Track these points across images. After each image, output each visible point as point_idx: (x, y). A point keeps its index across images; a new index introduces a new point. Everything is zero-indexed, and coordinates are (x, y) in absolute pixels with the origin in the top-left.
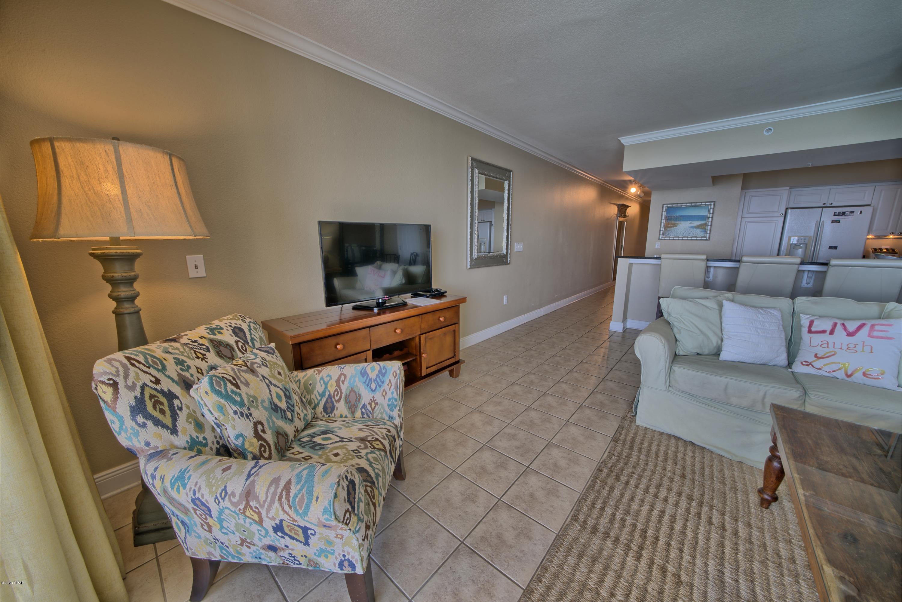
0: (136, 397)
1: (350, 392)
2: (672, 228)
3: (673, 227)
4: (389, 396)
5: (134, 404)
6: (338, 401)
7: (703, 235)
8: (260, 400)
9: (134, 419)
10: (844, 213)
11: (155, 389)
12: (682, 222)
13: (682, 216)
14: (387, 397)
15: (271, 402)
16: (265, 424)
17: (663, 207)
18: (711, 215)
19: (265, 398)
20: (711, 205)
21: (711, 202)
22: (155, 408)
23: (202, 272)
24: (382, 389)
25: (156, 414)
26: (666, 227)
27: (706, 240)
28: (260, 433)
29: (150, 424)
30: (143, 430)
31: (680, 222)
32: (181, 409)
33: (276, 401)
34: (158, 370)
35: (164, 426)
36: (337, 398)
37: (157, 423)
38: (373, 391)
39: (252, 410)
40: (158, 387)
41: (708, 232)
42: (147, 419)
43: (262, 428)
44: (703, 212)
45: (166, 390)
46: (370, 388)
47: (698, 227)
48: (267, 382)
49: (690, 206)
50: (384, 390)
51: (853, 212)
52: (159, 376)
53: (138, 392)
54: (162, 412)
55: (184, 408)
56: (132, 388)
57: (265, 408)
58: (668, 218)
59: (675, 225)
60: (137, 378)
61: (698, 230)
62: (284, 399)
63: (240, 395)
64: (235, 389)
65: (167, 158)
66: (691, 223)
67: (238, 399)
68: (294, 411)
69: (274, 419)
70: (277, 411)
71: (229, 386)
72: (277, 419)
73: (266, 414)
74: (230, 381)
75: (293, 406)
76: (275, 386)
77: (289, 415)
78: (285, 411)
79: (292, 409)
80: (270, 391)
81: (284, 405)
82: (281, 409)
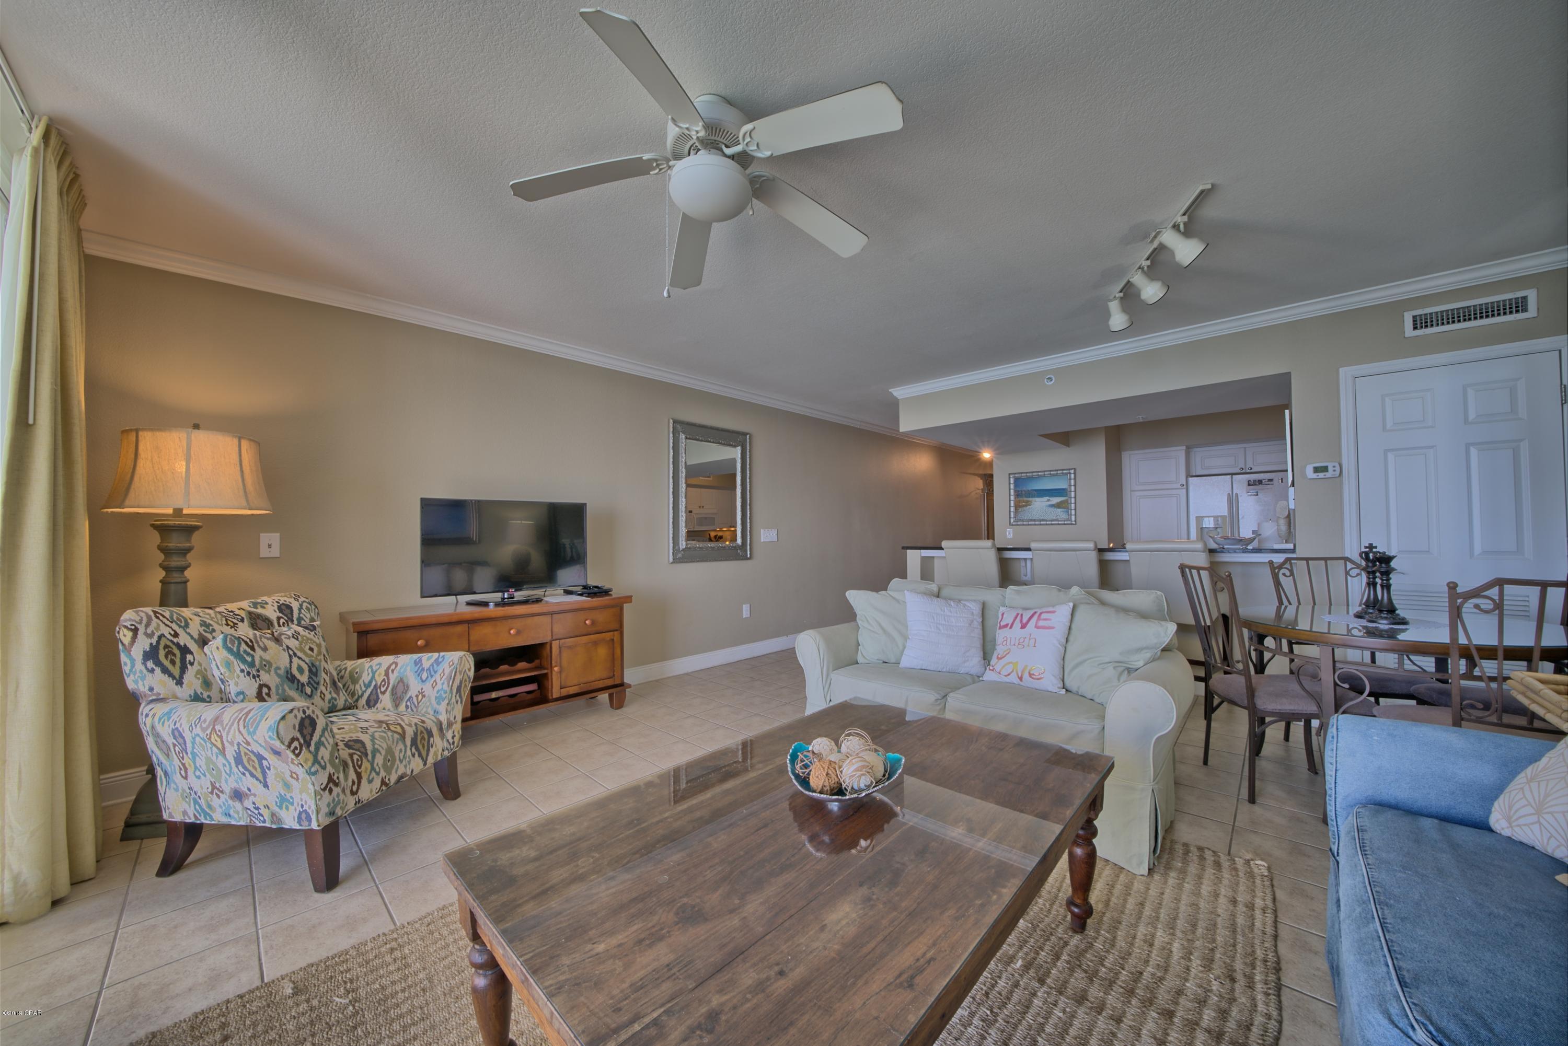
0: (151, 644)
1: (398, 683)
2: (1025, 508)
3: (1026, 506)
4: (439, 687)
5: (148, 650)
6: (383, 693)
7: (1067, 517)
8: (274, 666)
9: (144, 664)
10: (1260, 482)
11: (171, 641)
12: (1037, 499)
13: (1036, 490)
14: (436, 689)
15: (287, 672)
16: (273, 690)
17: (1009, 478)
18: (1073, 488)
19: (283, 667)
20: (1070, 473)
21: (1069, 469)
22: (166, 657)
23: (275, 552)
24: (433, 679)
25: (167, 663)
26: (1017, 507)
27: (1072, 524)
28: (264, 695)
29: (158, 670)
30: (150, 675)
31: (1034, 499)
32: (192, 664)
33: (295, 672)
34: (180, 626)
35: (171, 675)
36: (383, 689)
37: (165, 671)
38: (423, 681)
39: (262, 673)
40: (175, 640)
41: (1073, 512)
42: (156, 666)
43: (267, 691)
44: (1061, 484)
45: (182, 644)
46: (421, 678)
47: (1058, 506)
48: (291, 653)
49: (1044, 476)
50: (435, 681)
51: (1271, 480)
52: (179, 631)
53: (154, 641)
54: (173, 662)
55: (196, 663)
56: (150, 636)
57: (278, 675)
58: (1018, 494)
59: (1028, 504)
60: (158, 628)
61: (1059, 510)
62: (307, 673)
63: (253, 657)
64: (249, 650)
65: (236, 441)
66: (1048, 500)
67: (249, 659)
68: (316, 689)
69: (286, 688)
70: (293, 682)
71: (244, 646)
72: (290, 689)
73: (278, 680)
74: (246, 643)
75: (318, 683)
76: (299, 658)
77: (308, 690)
78: (303, 685)
79: (315, 686)
80: (291, 662)
81: (304, 679)
82: (298, 681)
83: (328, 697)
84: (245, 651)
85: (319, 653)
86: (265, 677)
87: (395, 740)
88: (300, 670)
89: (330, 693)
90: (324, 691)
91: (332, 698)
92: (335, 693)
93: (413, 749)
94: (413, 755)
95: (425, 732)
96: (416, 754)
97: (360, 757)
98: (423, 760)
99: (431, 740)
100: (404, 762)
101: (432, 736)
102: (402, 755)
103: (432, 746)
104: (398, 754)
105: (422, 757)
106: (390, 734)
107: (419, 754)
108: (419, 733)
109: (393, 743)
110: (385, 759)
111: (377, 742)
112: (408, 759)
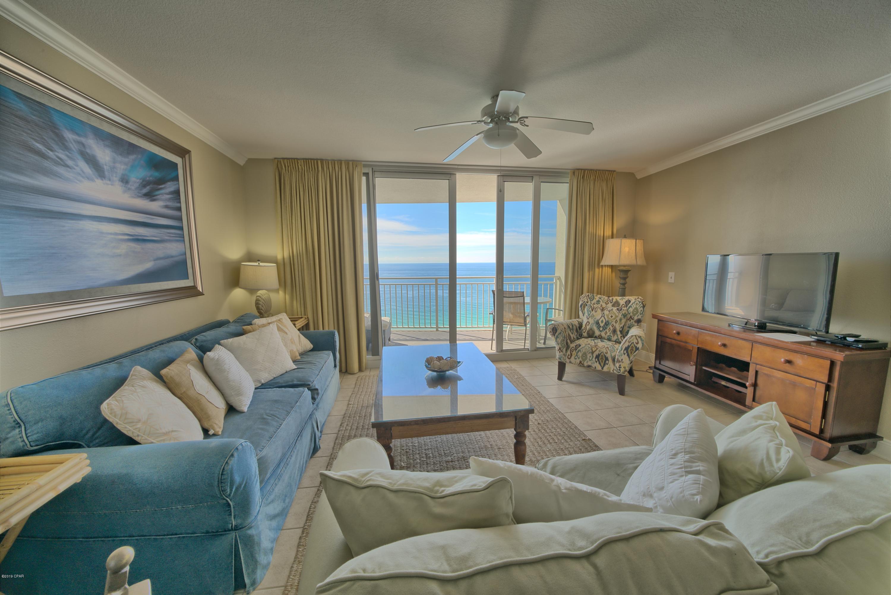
8: (595, 317)
16: (590, 324)
19: (597, 319)
23: (673, 281)
33: (600, 322)
34: (590, 300)
39: (590, 318)
48: (603, 315)
56: (582, 301)
57: (594, 320)
60: (585, 299)
62: (604, 323)
63: (591, 313)
64: (591, 310)
67: (589, 313)
68: (604, 330)
69: (594, 325)
70: (597, 324)
71: (591, 309)
72: (595, 326)
73: (593, 322)
74: (592, 308)
75: (606, 328)
76: (604, 318)
77: (601, 329)
78: (600, 327)
79: (605, 329)
80: (601, 318)
81: (602, 325)
82: (599, 325)
83: (608, 334)
84: (590, 311)
85: (614, 319)
86: (590, 320)
88: (602, 322)
89: (610, 333)
90: (608, 331)
91: (610, 335)
92: (612, 334)
93: (597, 360)
94: (596, 362)
95: (604, 357)
96: (598, 362)
97: (574, 349)
98: (601, 366)
99: (607, 362)
100: (591, 361)
101: (608, 361)
102: (591, 358)
103: (607, 364)
104: (588, 357)
105: (601, 365)
106: (590, 349)
107: (600, 363)
108: (601, 355)
109: (588, 352)
110: (582, 355)
111: (583, 349)
112: (593, 361)
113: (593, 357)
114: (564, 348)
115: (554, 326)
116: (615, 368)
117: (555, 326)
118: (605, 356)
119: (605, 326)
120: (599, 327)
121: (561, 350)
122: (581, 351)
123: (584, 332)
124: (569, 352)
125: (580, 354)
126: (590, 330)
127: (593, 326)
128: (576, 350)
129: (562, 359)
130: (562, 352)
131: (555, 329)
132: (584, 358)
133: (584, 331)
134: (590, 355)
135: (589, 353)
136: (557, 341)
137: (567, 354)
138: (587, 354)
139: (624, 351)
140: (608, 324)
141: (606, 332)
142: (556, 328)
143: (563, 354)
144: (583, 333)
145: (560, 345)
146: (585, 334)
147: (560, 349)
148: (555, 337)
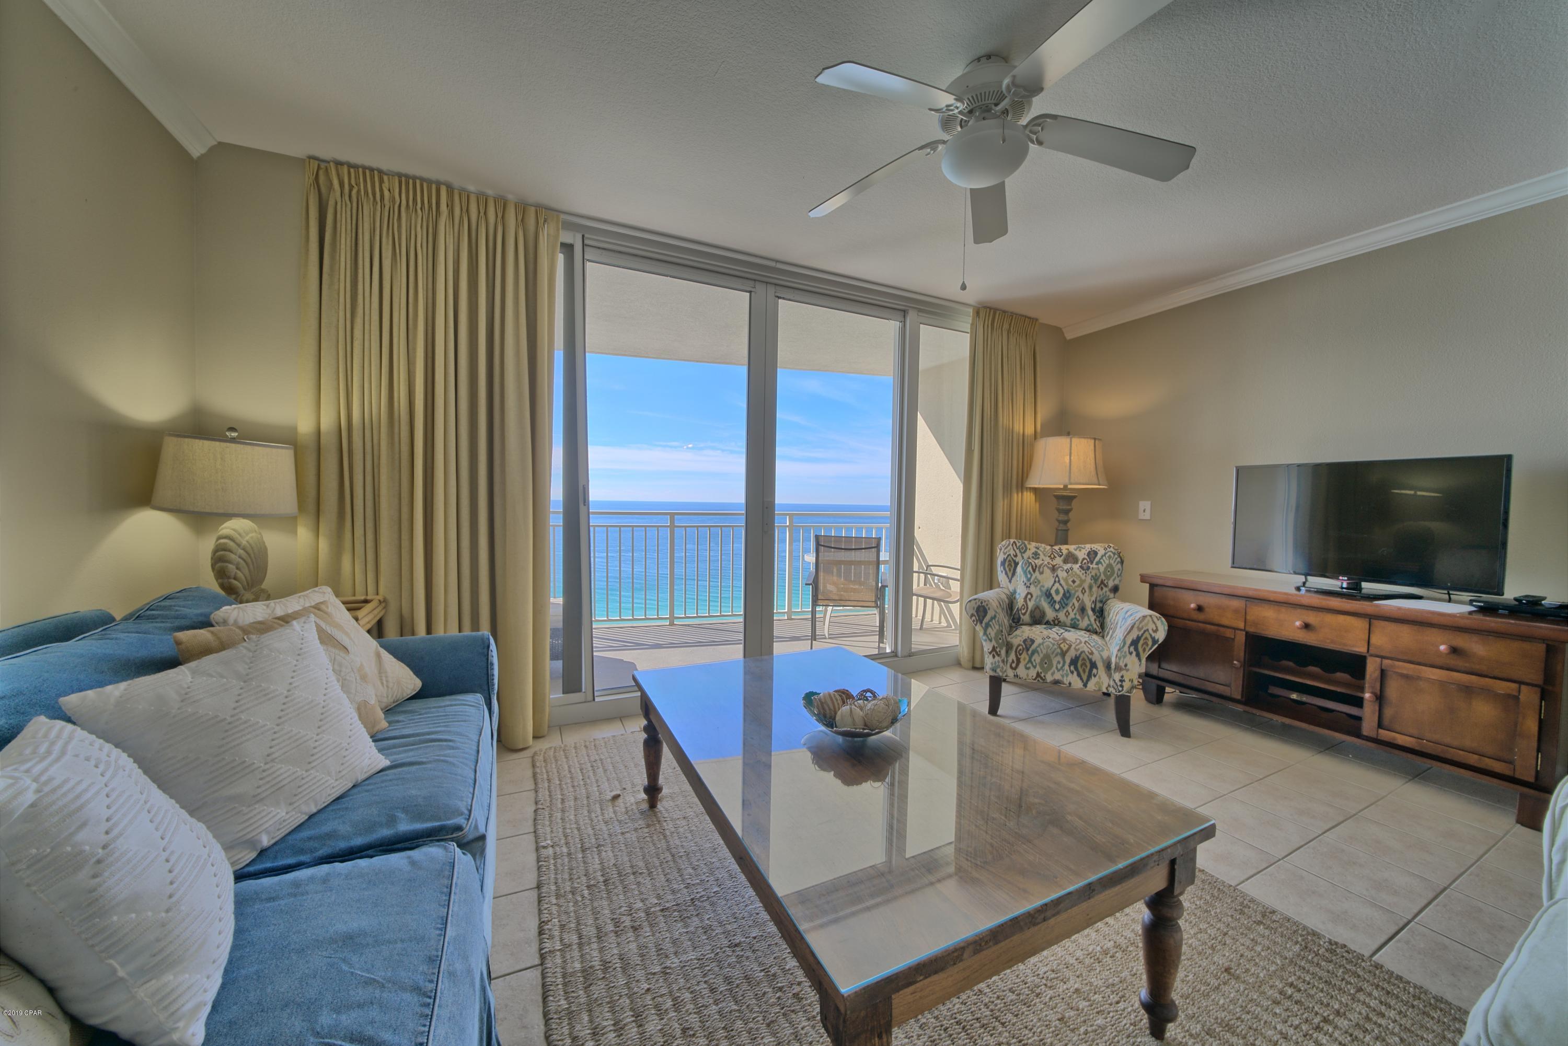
8: (1041, 584)
15: (1048, 590)
16: (1033, 598)
19: (1046, 587)
22: (1008, 566)
25: (1007, 569)
28: (1027, 599)
29: (1004, 572)
32: (1018, 573)
33: (1053, 592)
34: (1020, 552)
35: (1008, 576)
39: (1032, 586)
40: (1015, 559)
42: (1004, 569)
43: (1030, 597)
45: (1017, 561)
48: (1057, 579)
52: (1019, 554)
53: (1005, 557)
54: (1010, 570)
56: (1005, 554)
57: (1041, 590)
60: (1009, 551)
62: (1061, 595)
63: (1032, 575)
67: (1029, 576)
68: (1064, 608)
69: (1042, 599)
70: (1048, 597)
71: (1030, 568)
72: (1045, 601)
73: (1039, 593)
74: (1032, 567)
75: (1067, 605)
76: (1060, 584)
77: (1057, 606)
78: (1055, 602)
80: (1053, 585)
81: (1057, 598)
82: (1053, 598)
83: (1072, 615)
84: (1029, 571)
85: (1080, 586)
86: (1033, 589)
87: (1056, 652)
88: (1057, 592)
89: (1075, 614)
90: (1070, 610)
91: (1075, 618)
92: (1080, 615)
93: (1072, 668)
94: (1072, 672)
95: (1088, 661)
96: (1075, 673)
97: (1023, 649)
98: (1083, 681)
99: (1095, 671)
100: (1061, 672)
101: (1097, 668)
102: (1059, 666)
103: (1095, 676)
104: (1055, 663)
105: (1081, 679)
106: (1055, 647)
107: (1079, 675)
108: (1081, 659)
109: (1053, 653)
110: (1042, 660)
111: (1042, 646)
112: (1065, 672)
113: (1064, 662)
114: (1001, 648)
115: (979, 603)
116: (1112, 683)
117: (982, 603)
118: (1090, 660)
119: (1065, 600)
120: (1052, 603)
121: (997, 653)
122: (1038, 652)
123: (1024, 614)
124: (1012, 656)
125: (1037, 659)
126: (1035, 609)
127: (1040, 600)
128: (1028, 650)
129: (998, 670)
130: (999, 655)
131: (981, 609)
132: (1046, 666)
133: (1023, 612)
134: (1059, 658)
135: (1056, 655)
136: (988, 633)
137: (1010, 660)
138: (1052, 656)
139: (1129, 647)
140: (1070, 595)
141: (1067, 611)
142: (984, 606)
143: (1000, 660)
144: (1022, 616)
145: (994, 642)
146: (1026, 618)
147: (994, 649)
148: (984, 625)
